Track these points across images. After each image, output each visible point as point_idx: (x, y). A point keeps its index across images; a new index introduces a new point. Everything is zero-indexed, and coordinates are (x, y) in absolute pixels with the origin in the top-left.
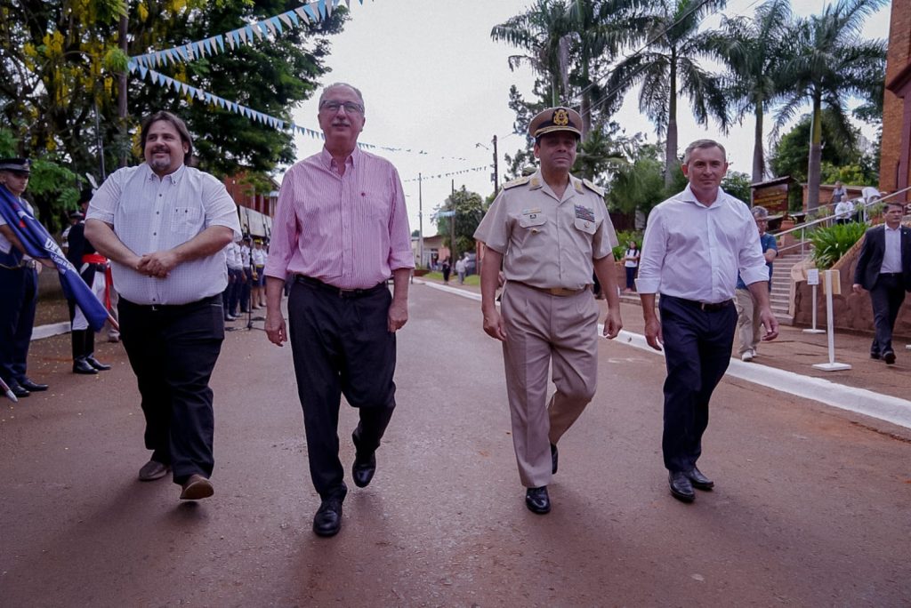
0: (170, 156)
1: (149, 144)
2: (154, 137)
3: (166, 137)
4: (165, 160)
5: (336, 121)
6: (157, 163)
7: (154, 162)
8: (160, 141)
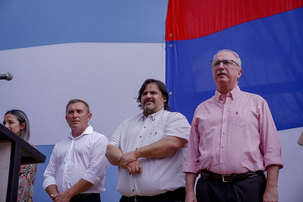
0: (154, 103)
1: (143, 98)
2: (146, 93)
3: (153, 93)
4: (151, 106)
5: (218, 72)
6: (147, 108)
7: (145, 108)
8: (149, 95)
